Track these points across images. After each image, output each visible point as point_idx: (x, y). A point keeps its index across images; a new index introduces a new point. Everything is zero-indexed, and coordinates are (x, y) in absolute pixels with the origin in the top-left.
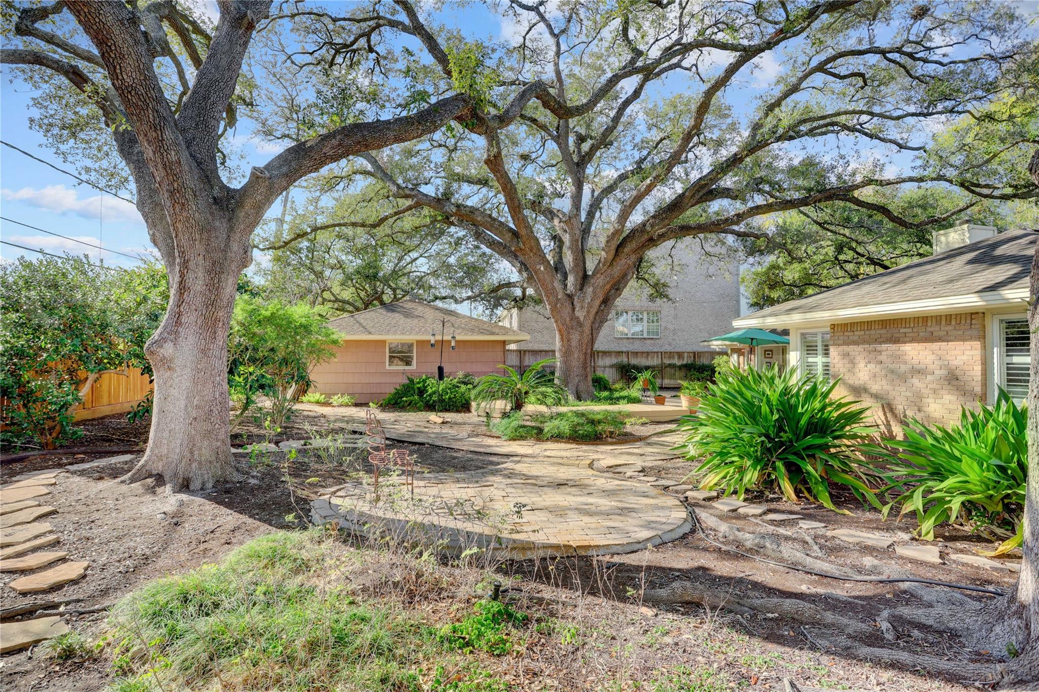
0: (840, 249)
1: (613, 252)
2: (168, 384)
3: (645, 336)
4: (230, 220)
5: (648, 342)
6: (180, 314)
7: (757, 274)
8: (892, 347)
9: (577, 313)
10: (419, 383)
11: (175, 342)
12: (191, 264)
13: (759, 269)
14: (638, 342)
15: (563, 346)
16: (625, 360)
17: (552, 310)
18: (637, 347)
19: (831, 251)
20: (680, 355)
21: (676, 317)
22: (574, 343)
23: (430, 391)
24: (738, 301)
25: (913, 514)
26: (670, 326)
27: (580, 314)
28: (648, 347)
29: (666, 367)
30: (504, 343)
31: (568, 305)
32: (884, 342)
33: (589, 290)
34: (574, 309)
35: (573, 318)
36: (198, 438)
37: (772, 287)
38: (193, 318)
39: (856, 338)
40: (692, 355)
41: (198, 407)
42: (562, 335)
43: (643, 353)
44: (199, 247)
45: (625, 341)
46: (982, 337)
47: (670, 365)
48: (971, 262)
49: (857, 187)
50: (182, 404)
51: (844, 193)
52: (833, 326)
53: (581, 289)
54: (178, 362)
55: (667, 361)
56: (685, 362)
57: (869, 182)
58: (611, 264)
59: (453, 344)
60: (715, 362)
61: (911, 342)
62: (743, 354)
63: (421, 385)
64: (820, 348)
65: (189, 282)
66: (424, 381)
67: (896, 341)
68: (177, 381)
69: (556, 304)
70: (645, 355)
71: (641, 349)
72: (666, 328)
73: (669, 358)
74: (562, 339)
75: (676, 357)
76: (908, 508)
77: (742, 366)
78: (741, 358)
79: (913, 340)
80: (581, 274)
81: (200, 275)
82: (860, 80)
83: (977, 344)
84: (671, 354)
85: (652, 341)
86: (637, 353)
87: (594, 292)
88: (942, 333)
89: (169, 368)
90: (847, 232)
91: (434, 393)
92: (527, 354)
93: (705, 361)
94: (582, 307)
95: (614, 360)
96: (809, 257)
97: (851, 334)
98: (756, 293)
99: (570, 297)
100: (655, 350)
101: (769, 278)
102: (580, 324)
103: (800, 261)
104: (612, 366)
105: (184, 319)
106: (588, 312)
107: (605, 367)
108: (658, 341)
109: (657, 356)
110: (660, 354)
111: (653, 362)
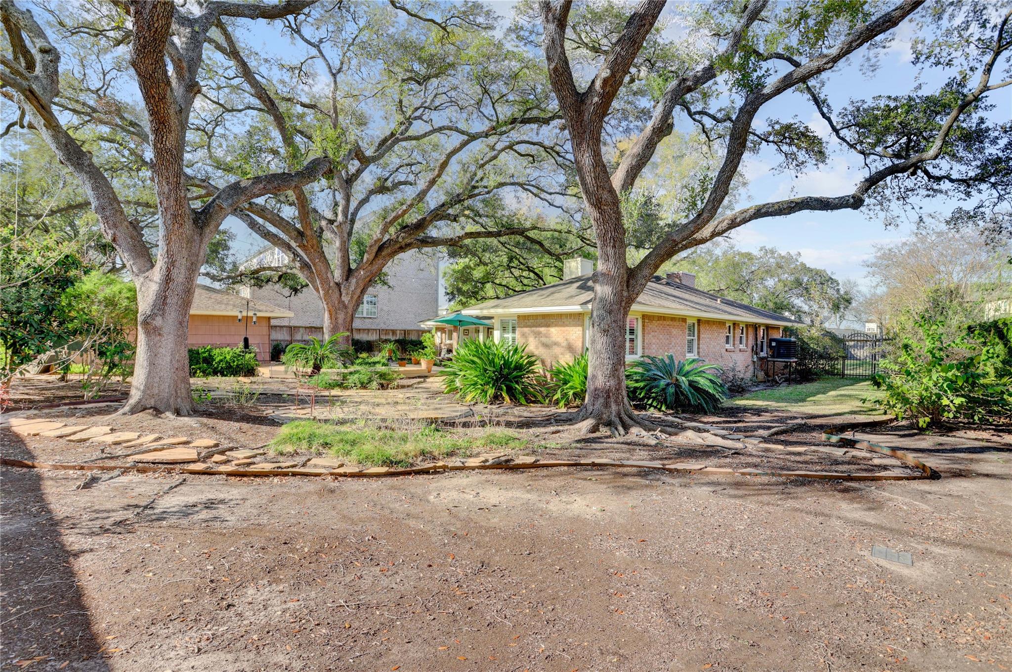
0: (511, 259)
1: (374, 254)
2: (158, 345)
3: (365, 315)
4: (201, 234)
5: (367, 320)
6: (166, 297)
7: (453, 271)
9: (343, 298)
10: (204, 353)
11: (163, 315)
12: (177, 264)
13: (456, 267)
14: (359, 320)
15: (331, 323)
17: (325, 295)
19: (505, 259)
20: (394, 332)
21: (390, 300)
22: (340, 321)
23: (217, 360)
24: (437, 290)
25: (557, 400)
26: (385, 308)
27: (345, 299)
28: (370, 325)
30: (269, 318)
31: (337, 290)
33: (353, 281)
34: (341, 295)
35: (340, 301)
36: (179, 382)
37: (464, 282)
38: (175, 300)
39: (529, 324)
40: (403, 332)
41: (178, 361)
42: (331, 315)
43: (364, 330)
44: (185, 253)
46: (583, 325)
47: (386, 340)
48: (578, 288)
49: (528, 230)
50: (168, 359)
51: (522, 232)
52: (519, 317)
53: (347, 280)
54: (165, 331)
55: (384, 337)
56: (398, 338)
57: (534, 228)
58: (372, 263)
59: (254, 319)
60: (422, 339)
62: (445, 332)
63: (206, 354)
64: (511, 329)
65: (174, 276)
66: (209, 351)
68: (164, 343)
69: (328, 291)
70: (366, 331)
71: (361, 327)
72: (382, 310)
73: (386, 334)
74: (331, 318)
75: (391, 334)
76: (555, 398)
80: (346, 268)
81: (183, 271)
82: (531, 158)
83: (581, 328)
84: (387, 332)
85: (371, 320)
87: (357, 283)
89: (160, 334)
90: (517, 250)
91: (221, 361)
93: (413, 337)
94: (347, 294)
96: (492, 263)
98: (452, 285)
99: (338, 285)
100: (375, 327)
101: (463, 275)
102: (345, 307)
103: (486, 264)
105: (169, 301)
106: (352, 297)
108: (375, 320)
109: (376, 333)
110: (378, 331)
111: (373, 337)
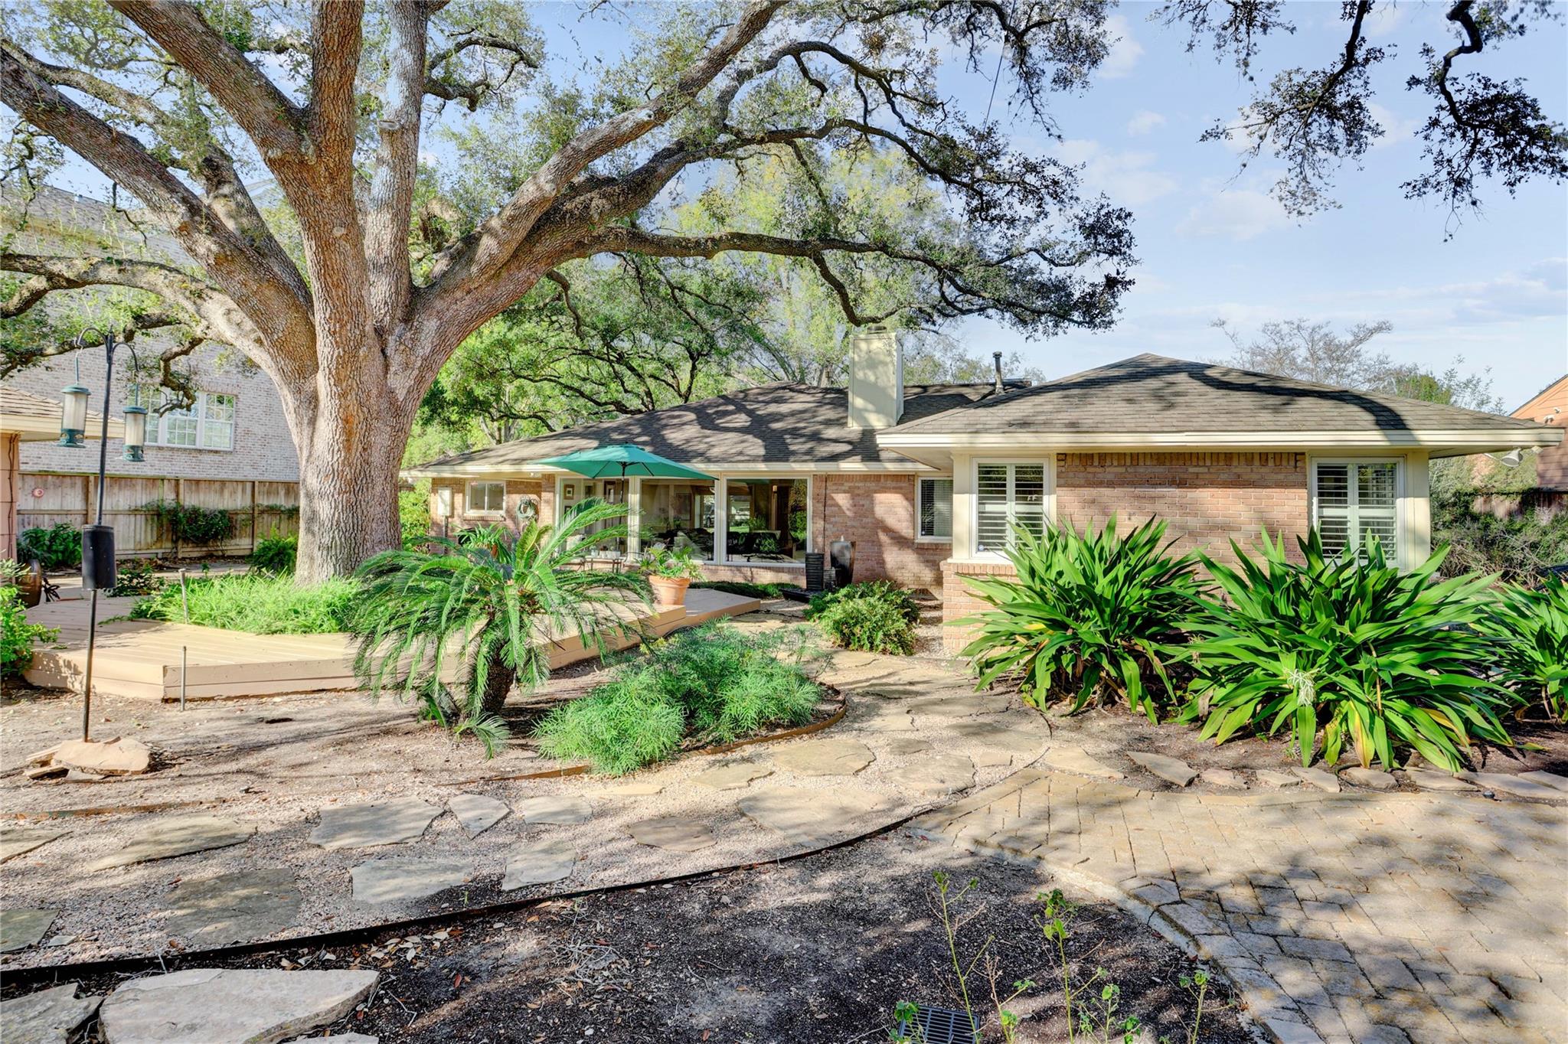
3: (201, 445)
5: (207, 458)
8: (1176, 492)
14: (183, 457)
16: (168, 498)
20: (290, 488)
21: (269, 410)
26: (258, 430)
29: (262, 512)
32: (1161, 485)
34: (386, 367)
39: (1110, 477)
43: (211, 482)
47: (269, 510)
52: (1063, 456)
53: (407, 320)
55: (264, 501)
61: (1204, 486)
64: (1011, 490)
67: (1182, 484)
69: (357, 347)
70: (217, 486)
73: (269, 493)
75: (282, 493)
77: (458, 511)
78: (459, 498)
79: (1212, 484)
84: (271, 487)
85: (217, 458)
86: (198, 482)
88: (1254, 477)
94: (406, 366)
95: (141, 498)
97: (1101, 470)
104: (134, 511)
107: (115, 514)
108: (229, 458)
109: (244, 490)
110: (249, 486)
111: (234, 501)
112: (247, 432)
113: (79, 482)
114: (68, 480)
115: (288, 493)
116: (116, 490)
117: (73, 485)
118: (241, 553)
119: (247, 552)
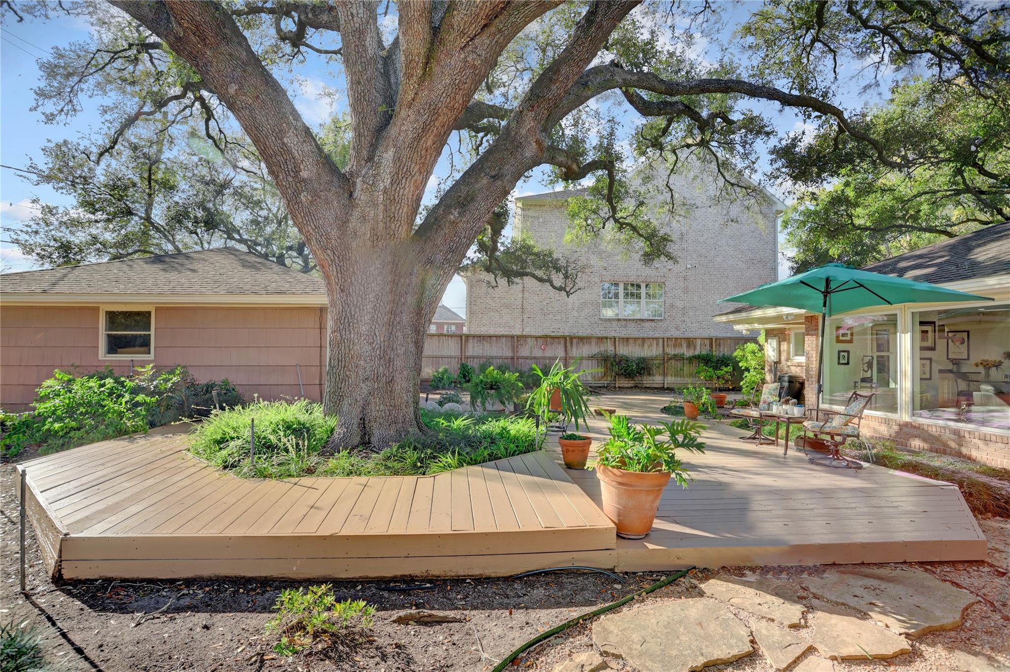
3: (645, 316)
5: (647, 324)
14: (633, 324)
16: (610, 350)
18: (632, 331)
20: (690, 342)
21: (686, 290)
26: (679, 304)
28: (647, 331)
29: (671, 359)
40: (707, 342)
43: (635, 339)
45: (614, 324)
47: (675, 357)
55: (671, 351)
56: (697, 353)
70: (640, 341)
71: (636, 334)
73: (675, 346)
75: (685, 345)
77: (784, 357)
84: (677, 341)
85: (653, 324)
86: (628, 339)
92: (471, 340)
93: (724, 351)
95: (594, 349)
100: (657, 335)
104: (592, 357)
107: (582, 359)
108: (661, 324)
109: (657, 344)
110: (661, 341)
111: (651, 351)
112: (672, 306)
113: (562, 341)
114: (556, 340)
115: (688, 346)
116: (581, 345)
117: (559, 343)
118: (656, 386)
119: (661, 386)
